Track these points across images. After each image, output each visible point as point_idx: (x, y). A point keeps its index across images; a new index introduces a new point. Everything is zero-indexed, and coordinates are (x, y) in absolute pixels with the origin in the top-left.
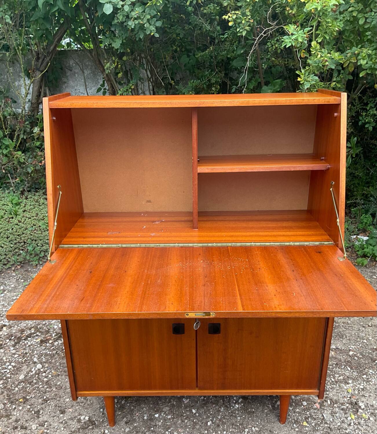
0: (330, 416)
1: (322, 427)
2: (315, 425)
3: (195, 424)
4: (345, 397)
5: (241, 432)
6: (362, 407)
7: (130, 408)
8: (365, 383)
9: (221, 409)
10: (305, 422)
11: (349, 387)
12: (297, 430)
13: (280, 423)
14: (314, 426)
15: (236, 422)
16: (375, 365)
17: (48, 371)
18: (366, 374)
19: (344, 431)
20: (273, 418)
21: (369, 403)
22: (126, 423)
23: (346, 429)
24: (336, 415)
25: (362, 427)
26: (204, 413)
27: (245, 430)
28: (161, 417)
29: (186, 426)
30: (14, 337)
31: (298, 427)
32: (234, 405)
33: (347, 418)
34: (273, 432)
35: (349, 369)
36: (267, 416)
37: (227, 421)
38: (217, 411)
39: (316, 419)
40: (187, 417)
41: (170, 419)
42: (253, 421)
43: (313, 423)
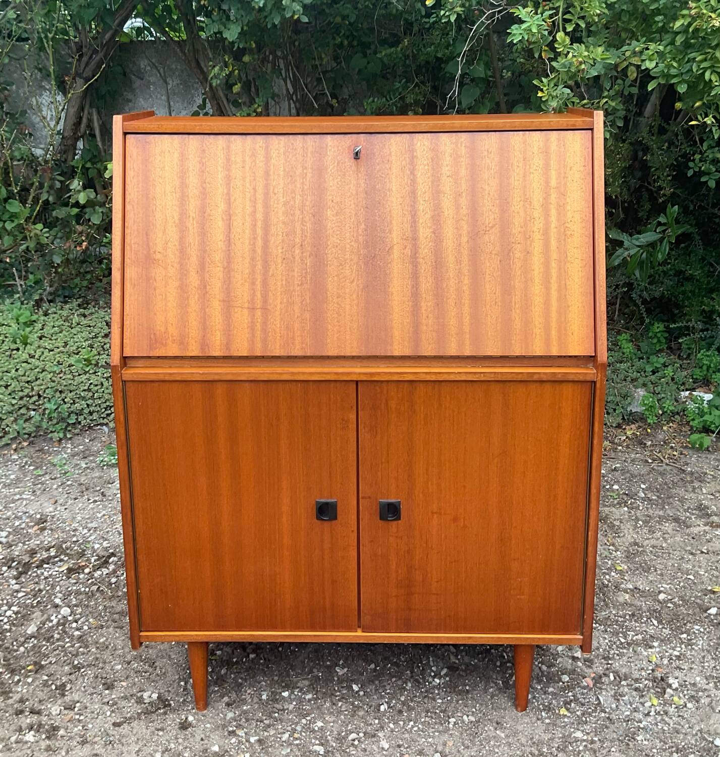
3: (357, 708)
4: (642, 669)
5: (442, 723)
7: (236, 682)
8: (683, 647)
9: (406, 685)
11: (652, 653)
15: (434, 707)
17: (82, 620)
18: (687, 632)
22: (228, 705)
26: (373, 691)
27: (450, 720)
28: (293, 697)
29: (340, 712)
30: (16, 563)
32: (431, 680)
36: (492, 697)
37: (417, 705)
38: (399, 689)
40: (343, 698)
41: (309, 700)
42: (465, 707)
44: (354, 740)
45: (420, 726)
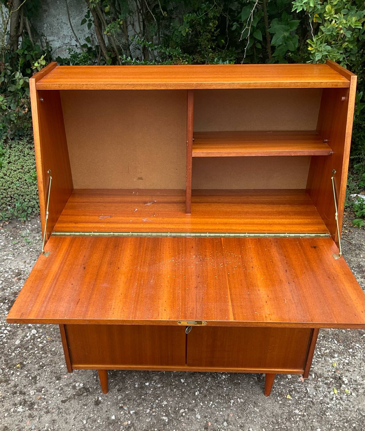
0: (313, 390)
1: (305, 400)
2: (299, 398)
3: (183, 393)
4: (329, 371)
5: (227, 403)
6: (346, 382)
7: (122, 376)
8: (350, 357)
9: (208, 379)
10: (289, 395)
11: (334, 361)
12: (280, 402)
13: (265, 395)
14: (298, 400)
15: (222, 392)
16: (362, 339)
17: (43, 336)
18: (352, 348)
19: (326, 405)
20: (258, 390)
21: (353, 378)
22: (119, 390)
23: (328, 404)
24: (319, 389)
25: (344, 402)
26: (192, 382)
27: (231, 401)
28: (151, 386)
29: (175, 395)
30: (7, 300)
31: (281, 400)
32: (220, 376)
33: (329, 392)
34: (258, 404)
35: (336, 342)
36: (252, 387)
37: (214, 392)
38: (205, 381)
39: (299, 393)
40: (176, 386)
42: (239, 392)
43: (296, 396)
44: (183, 413)
45: (216, 404)
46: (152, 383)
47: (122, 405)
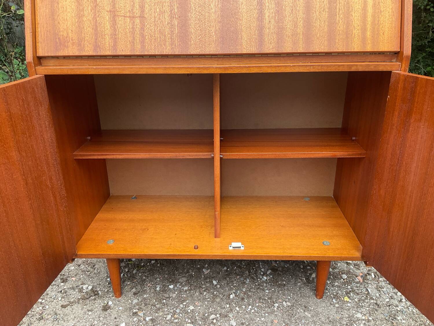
0: (375, 291)
1: (367, 303)
2: (359, 301)
3: (216, 296)
5: (270, 307)
7: (142, 278)
9: (246, 281)
10: (346, 297)
12: (337, 305)
13: (317, 298)
14: (358, 302)
15: (264, 295)
19: (395, 308)
20: (308, 292)
22: (135, 294)
23: (397, 306)
24: (383, 290)
26: (226, 284)
27: (275, 305)
28: (176, 288)
29: (205, 299)
31: (338, 303)
32: (261, 277)
33: (396, 293)
34: (309, 308)
36: (300, 289)
37: (253, 295)
38: (242, 283)
39: (359, 294)
40: (207, 289)
41: (186, 291)
42: (284, 295)
43: (355, 298)
44: (213, 319)
45: (256, 309)
46: (178, 286)
47: (137, 310)
